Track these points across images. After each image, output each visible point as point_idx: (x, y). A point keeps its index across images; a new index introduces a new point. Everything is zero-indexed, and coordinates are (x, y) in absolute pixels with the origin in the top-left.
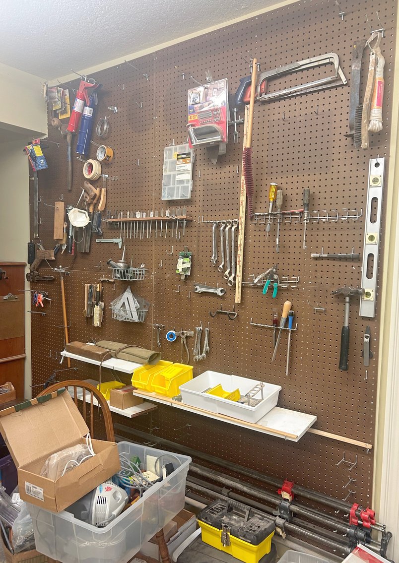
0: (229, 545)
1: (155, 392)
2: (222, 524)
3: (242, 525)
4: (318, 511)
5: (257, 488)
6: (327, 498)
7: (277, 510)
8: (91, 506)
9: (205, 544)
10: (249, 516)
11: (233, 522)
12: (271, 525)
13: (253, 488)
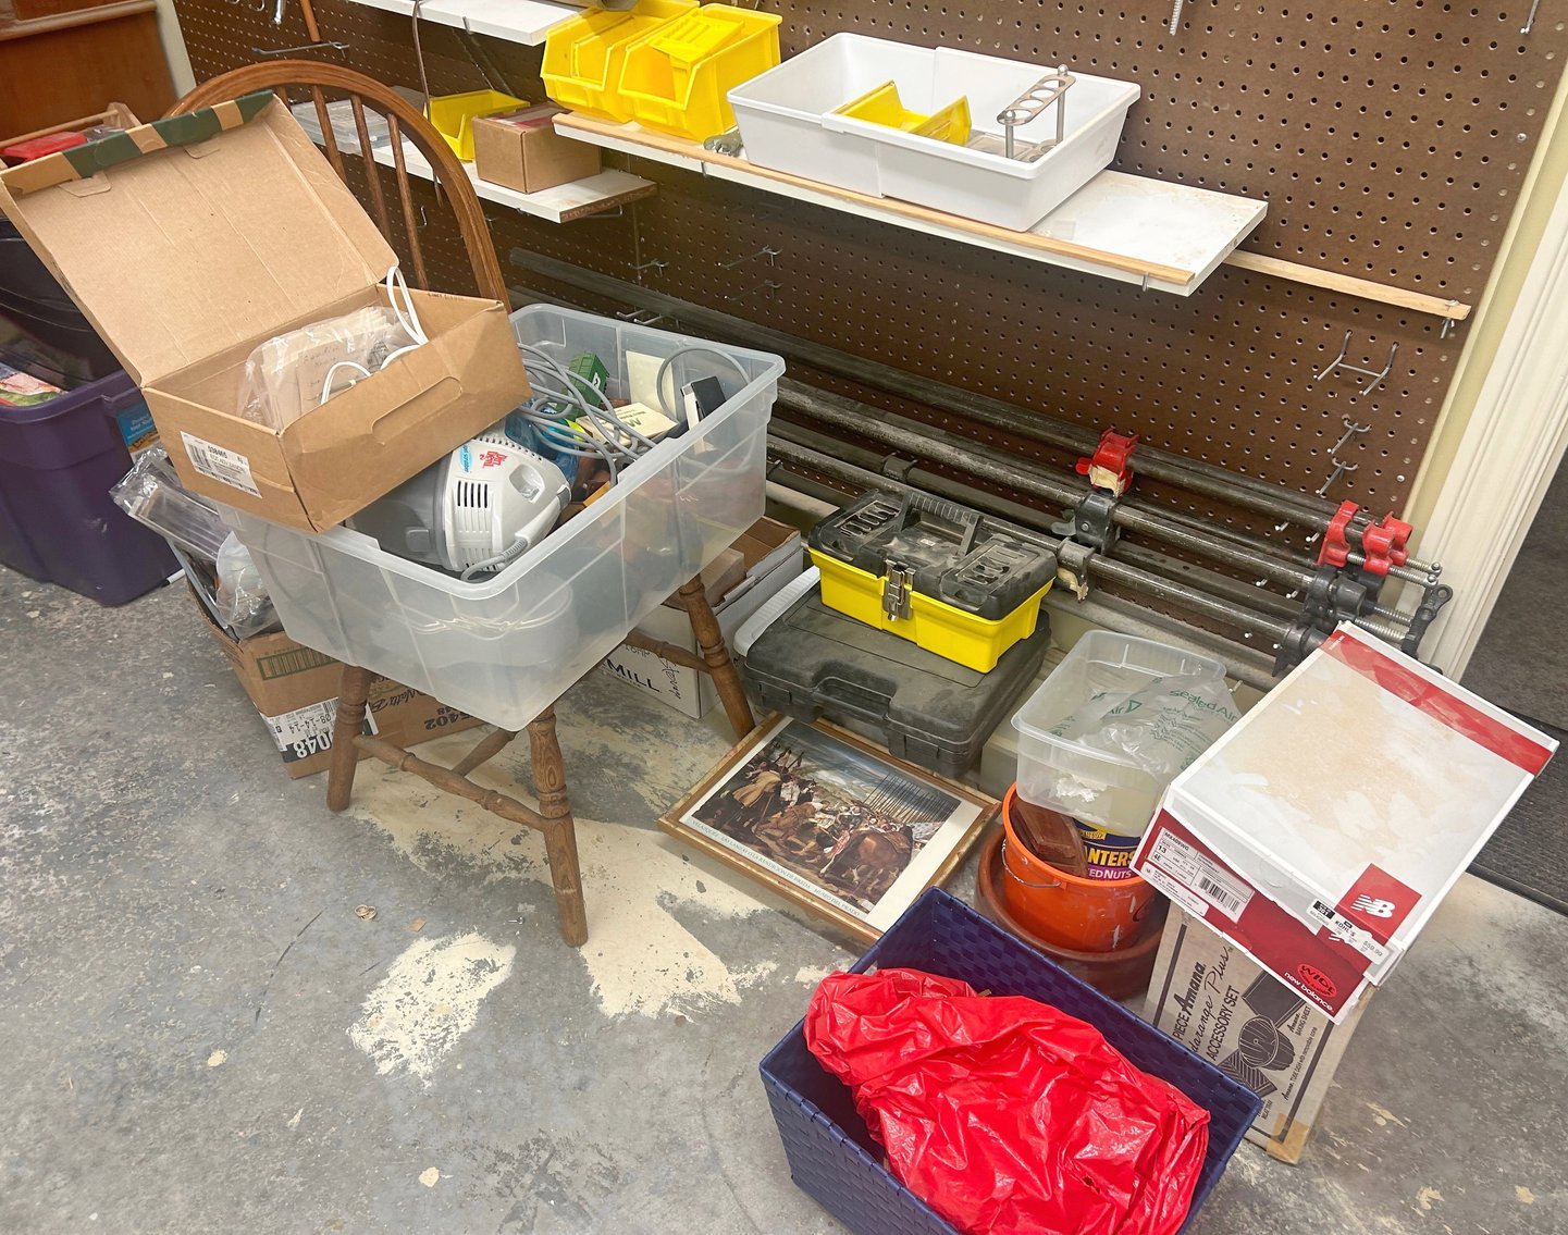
0: (906, 619)
1: (637, 120)
2: (887, 561)
3: (951, 562)
4: (1207, 523)
5: (1005, 455)
6: (1251, 485)
7: (1068, 520)
8: (436, 512)
9: (832, 613)
10: (973, 539)
11: (922, 556)
12: (1046, 564)
13: (992, 456)
